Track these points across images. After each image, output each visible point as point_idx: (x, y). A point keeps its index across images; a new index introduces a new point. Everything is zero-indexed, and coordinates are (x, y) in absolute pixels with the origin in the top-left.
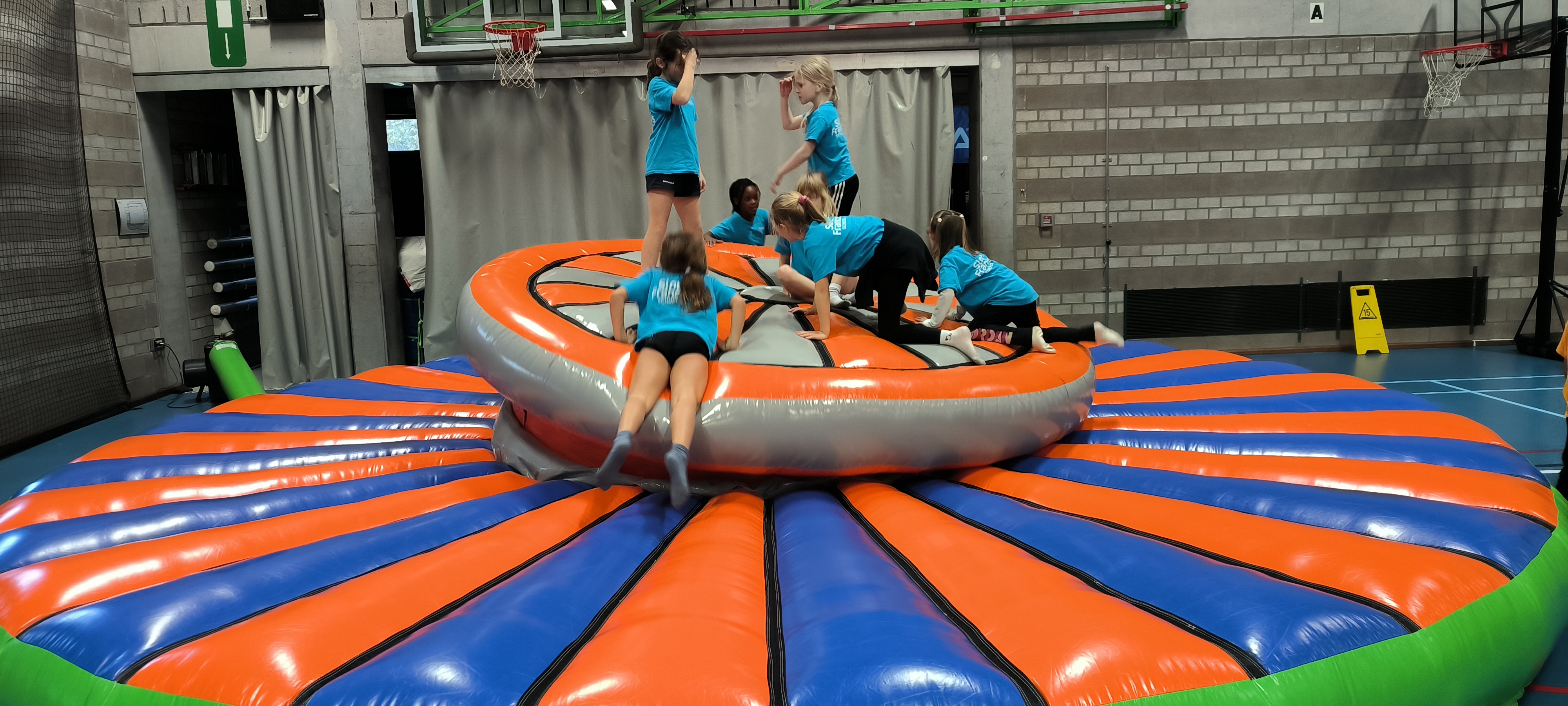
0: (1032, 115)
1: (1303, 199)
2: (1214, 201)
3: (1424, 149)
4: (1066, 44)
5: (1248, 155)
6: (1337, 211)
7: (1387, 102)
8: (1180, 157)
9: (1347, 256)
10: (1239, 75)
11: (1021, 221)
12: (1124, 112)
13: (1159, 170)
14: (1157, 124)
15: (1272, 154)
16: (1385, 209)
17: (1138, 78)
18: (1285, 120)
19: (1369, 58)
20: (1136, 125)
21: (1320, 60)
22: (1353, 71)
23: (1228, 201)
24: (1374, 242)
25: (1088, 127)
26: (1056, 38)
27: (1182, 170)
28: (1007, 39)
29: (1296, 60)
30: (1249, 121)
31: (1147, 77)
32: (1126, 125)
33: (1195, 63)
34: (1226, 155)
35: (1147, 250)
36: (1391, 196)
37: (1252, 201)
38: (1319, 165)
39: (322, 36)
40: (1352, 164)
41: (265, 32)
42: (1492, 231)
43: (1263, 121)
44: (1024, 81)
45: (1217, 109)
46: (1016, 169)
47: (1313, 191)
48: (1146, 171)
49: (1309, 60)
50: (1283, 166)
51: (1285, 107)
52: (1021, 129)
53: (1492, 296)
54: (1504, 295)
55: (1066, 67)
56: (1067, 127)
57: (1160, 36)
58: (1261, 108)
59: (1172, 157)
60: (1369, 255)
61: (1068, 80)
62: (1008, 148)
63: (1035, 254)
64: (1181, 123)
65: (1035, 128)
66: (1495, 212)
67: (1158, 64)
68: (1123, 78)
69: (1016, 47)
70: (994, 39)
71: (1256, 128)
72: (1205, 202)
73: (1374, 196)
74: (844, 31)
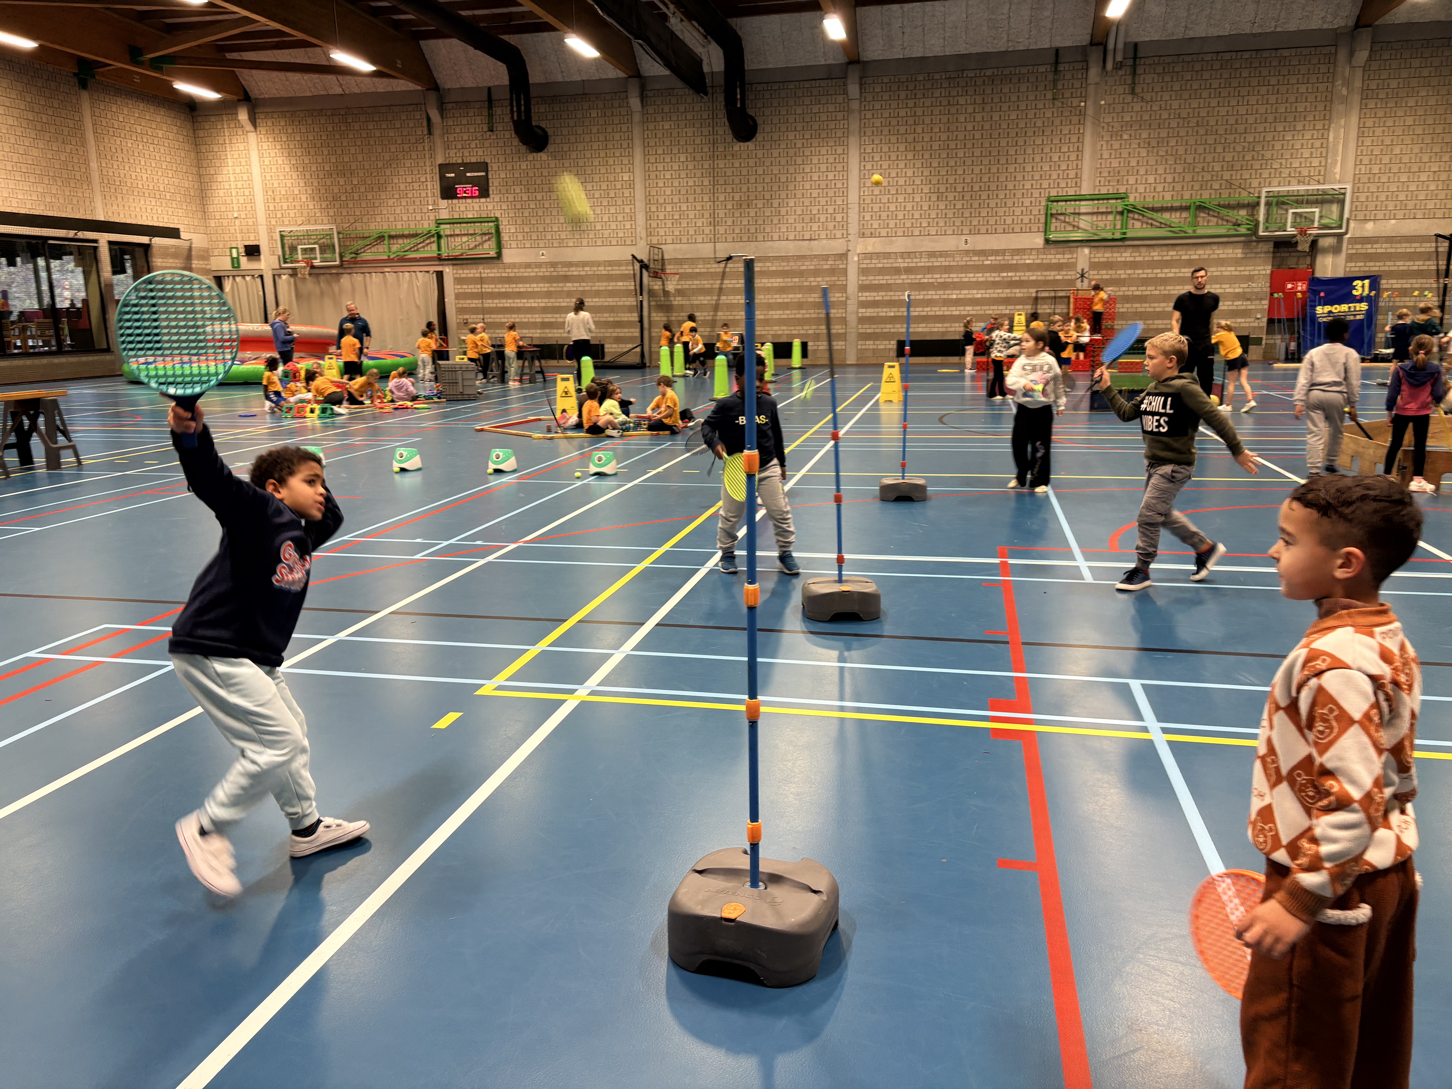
0: (459, 287)
2: (516, 316)
4: (467, 264)
5: (525, 301)
8: (504, 301)
10: (520, 274)
12: (486, 286)
13: (499, 305)
14: (497, 290)
15: (532, 301)
17: (490, 275)
18: (536, 290)
19: (560, 270)
20: (490, 290)
21: (545, 270)
22: (555, 274)
23: (520, 316)
25: (476, 291)
26: (465, 262)
27: (506, 305)
28: (450, 262)
29: (537, 270)
30: (525, 290)
31: (492, 275)
32: (487, 290)
33: (507, 270)
34: (518, 301)
35: (497, 331)
37: (528, 316)
39: (259, 260)
41: (245, 258)
43: (529, 290)
44: (456, 276)
45: (514, 286)
46: (456, 304)
48: (494, 305)
49: (542, 270)
50: (536, 305)
51: (535, 285)
52: (456, 291)
53: (606, 350)
54: (610, 350)
55: (468, 271)
56: (470, 291)
57: (496, 261)
58: (528, 285)
59: (502, 301)
61: (469, 276)
62: (453, 297)
64: (504, 290)
65: (460, 291)
67: (496, 271)
68: (486, 275)
69: (453, 265)
70: (446, 262)
71: (527, 292)
72: (514, 316)
74: (402, 259)
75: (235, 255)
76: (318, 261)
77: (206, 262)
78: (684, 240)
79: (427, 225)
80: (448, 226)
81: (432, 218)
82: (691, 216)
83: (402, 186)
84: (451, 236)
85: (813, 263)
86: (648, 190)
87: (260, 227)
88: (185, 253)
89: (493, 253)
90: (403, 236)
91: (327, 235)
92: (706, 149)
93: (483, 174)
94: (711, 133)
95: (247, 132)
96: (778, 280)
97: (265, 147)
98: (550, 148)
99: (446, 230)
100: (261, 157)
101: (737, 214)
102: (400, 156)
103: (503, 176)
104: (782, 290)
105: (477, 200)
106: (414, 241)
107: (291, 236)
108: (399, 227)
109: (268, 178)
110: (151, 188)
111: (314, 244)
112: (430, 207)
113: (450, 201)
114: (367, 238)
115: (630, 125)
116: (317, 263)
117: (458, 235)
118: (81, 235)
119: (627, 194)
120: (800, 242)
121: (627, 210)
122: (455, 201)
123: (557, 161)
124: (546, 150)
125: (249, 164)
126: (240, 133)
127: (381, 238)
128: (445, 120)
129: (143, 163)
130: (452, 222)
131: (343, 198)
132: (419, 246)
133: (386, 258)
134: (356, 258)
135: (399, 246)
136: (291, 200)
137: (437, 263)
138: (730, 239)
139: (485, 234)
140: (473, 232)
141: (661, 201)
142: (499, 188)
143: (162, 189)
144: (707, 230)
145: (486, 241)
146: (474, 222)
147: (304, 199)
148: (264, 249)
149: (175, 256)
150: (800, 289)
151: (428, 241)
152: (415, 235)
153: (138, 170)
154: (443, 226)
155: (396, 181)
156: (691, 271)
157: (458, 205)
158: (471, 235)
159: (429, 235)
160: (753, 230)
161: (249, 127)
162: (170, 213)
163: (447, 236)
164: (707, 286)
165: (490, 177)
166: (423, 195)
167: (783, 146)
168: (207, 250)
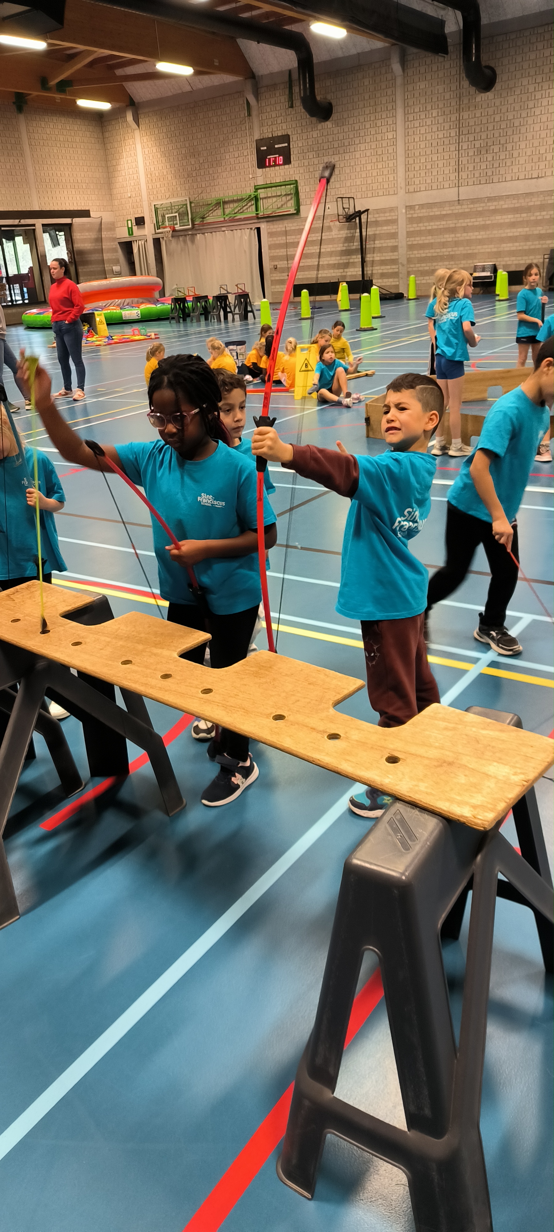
0: (271, 239)
1: (328, 259)
3: (355, 244)
4: (276, 220)
6: (336, 262)
7: (346, 231)
9: (340, 274)
11: (271, 267)
12: (290, 237)
14: (297, 240)
16: (347, 261)
17: (292, 228)
20: (292, 241)
24: (345, 270)
25: (282, 242)
26: (274, 219)
28: (265, 220)
32: (290, 241)
36: (349, 257)
38: (332, 250)
39: (144, 228)
40: (339, 249)
41: (136, 227)
42: (372, 267)
44: (270, 231)
46: (269, 253)
47: (331, 256)
52: (269, 243)
55: (277, 226)
56: (278, 242)
57: (296, 217)
60: (344, 274)
61: (278, 230)
62: (267, 248)
63: (274, 275)
65: (273, 242)
66: (373, 261)
67: (296, 224)
68: (289, 228)
69: (267, 222)
70: (263, 220)
73: (344, 257)
74: (233, 220)
75: (130, 226)
76: (178, 225)
77: (113, 232)
78: (435, 187)
79: (249, 191)
80: (263, 190)
81: (253, 185)
82: (441, 165)
83: (232, 160)
84: (265, 198)
85: (540, 199)
86: (407, 145)
87: (144, 203)
88: (97, 227)
89: (293, 211)
90: (233, 201)
91: (184, 205)
92: (453, 103)
93: (286, 145)
94: (458, 88)
95: (134, 130)
96: (509, 216)
97: (145, 141)
98: (334, 116)
99: (262, 193)
100: (143, 148)
101: (477, 160)
102: (230, 137)
103: (300, 145)
104: (513, 225)
105: (283, 166)
106: (240, 204)
107: (163, 208)
108: (230, 193)
109: (148, 164)
110: (72, 181)
111: (176, 212)
112: (251, 176)
113: (264, 169)
114: (210, 204)
115: (394, 89)
116: (178, 227)
117: (270, 197)
118: (23, 222)
119: (391, 151)
120: (529, 180)
121: (391, 165)
122: (267, 169)
123: (339, 128)
124: (331, 119)
125: (135, 155)
126: (130, 131)
127: (218, 204)
128: (259, 102)
129: (65, 163)
130: (265, 187)
131: (194, 175)
132: (245, 208)
133: (223, 219)
134: (203, 221)
135: (231, 209)
136: (162, 180)
137: (256, 221)
138: (471, 183)
139: (289, 195)
140: (280, 194)
141: (417, 154)
142: (298, 155)
143: (80, 181)
144: (453, 177)
145: (289, 200)
146: (281, 186)
147: (169, 178)
148: (147, 220)
149: (89, 230)
150: (527, 223)
151: (250, 204)
152: (241, 200)
153: (62, 169)
154: (259, 191)
155: (227, 157)
156: (438, 213)
157: (269, 173)
158: (279, 196)
159: (249, 199)
160: (490, 173)
161: (134, 125)
162: (86, 198)
163: (263, 199)
164: (452, 226)
165: (291, 147)
166: (246, 166)
167: (517, 93)
168: (113, 224)
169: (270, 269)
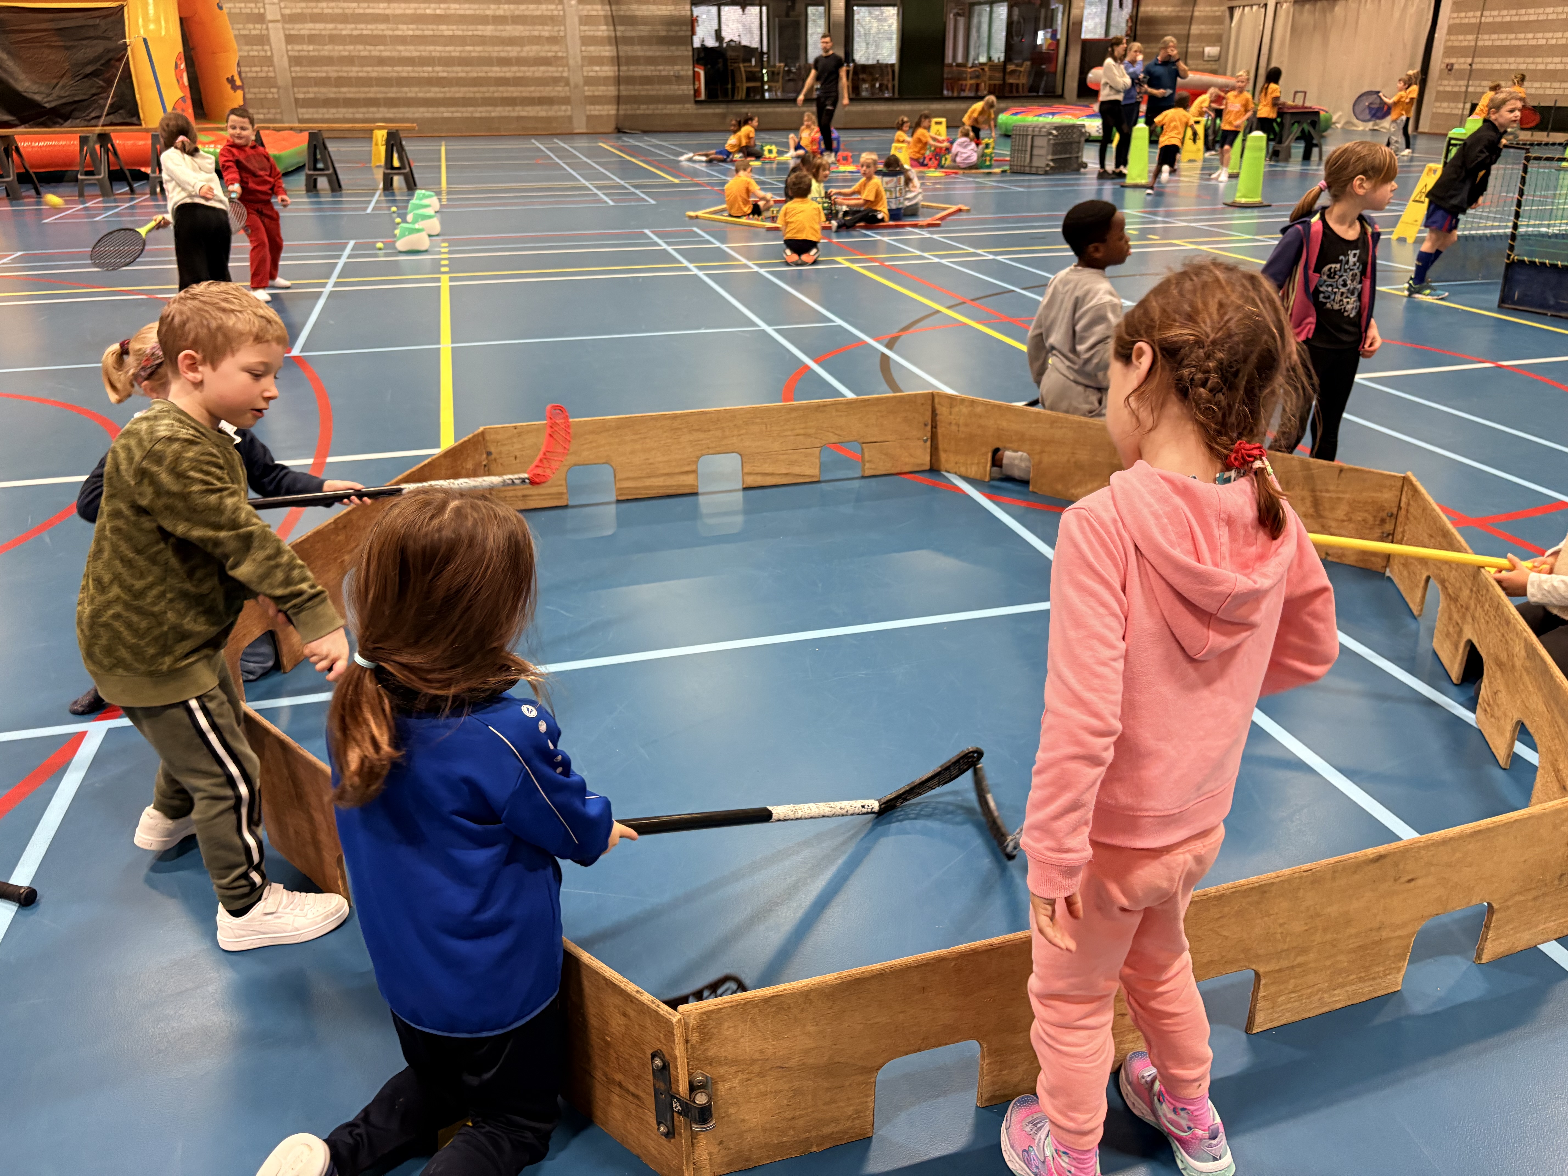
0: (1455, 15)
2: (1513, 60)
5: (1531, 35)
8: (1504, 36)
11: (1442, 65)
12: (1489, 13)
13: (1496, 43)
14: (1500, 20)
15: (1541, 35)
23: (1518, 60)
25: (1474, 20)
27: (1505, 43)
32: (1488, 20)
34: (1522, 36)
37: (1528, 60)
46: (1447, 41)
48: (1491, 43)
50: (1543, 42)
52: (1452, 22)
56: (1467, 21)
62: (1446, 31)
63: (1445, 82)
64: (1508, 19)
65: (1457, 21)
71: (1538, 21)
169: (1441, 71)
